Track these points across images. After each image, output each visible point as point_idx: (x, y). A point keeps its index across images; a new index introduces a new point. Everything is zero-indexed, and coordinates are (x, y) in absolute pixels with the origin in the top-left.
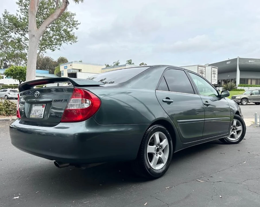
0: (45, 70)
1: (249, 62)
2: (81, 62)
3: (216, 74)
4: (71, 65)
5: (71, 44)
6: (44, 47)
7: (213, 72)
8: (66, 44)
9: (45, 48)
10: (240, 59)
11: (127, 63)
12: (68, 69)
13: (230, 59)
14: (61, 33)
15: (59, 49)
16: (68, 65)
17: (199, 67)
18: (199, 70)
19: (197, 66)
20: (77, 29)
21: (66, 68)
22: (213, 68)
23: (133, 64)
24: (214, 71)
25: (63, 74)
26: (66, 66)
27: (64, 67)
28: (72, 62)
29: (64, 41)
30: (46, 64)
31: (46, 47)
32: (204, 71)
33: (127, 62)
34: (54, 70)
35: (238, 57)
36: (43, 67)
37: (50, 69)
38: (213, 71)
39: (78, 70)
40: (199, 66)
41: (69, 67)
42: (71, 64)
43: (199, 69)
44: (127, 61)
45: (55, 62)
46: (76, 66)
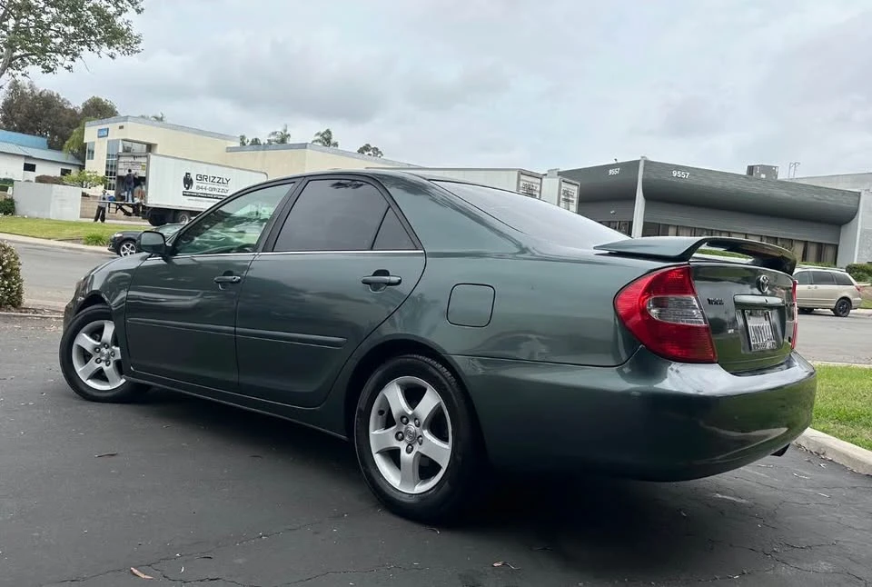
0: (39, 135)
1: (675, 175)
2: (161, 119)
3: (573, 202)
4: (121, 127)
5: (111, 56)
6: (21, 57)
7: (563, 197)
8: (96, 54)
9: (22, 59)
10: (648, 163)
11: (316, 141)
12: (109, 138)
13: (619, 161)
14: (80, 16)
15: (69, 68)
16: (112, 126)
17: (523, 177)
18: (521, 185)
19: (516, 173)
20: (139, 11)
21: (103, 134)
22: (564, 185)
23: (336, 145)
24: (566, 193)
25: (93, 152)
26: (105, 129)
27: (100, 130)
28: (126, 119)
29: (89, 46)
30: (42, 115)
31: (26, 59)
32: (538, 189)
33: (318, 137)
34: (67, 138)
35: (642, 157)
36: (31, 124)
37: (54, 133)
38: (565, 191)
39: (145, 146)
40: (521, 173)
41: (115, 134)
42: (121, 124)
43: (521, 183)
44: (318, 134)
45: (73, 112)
46: (139, 133)
